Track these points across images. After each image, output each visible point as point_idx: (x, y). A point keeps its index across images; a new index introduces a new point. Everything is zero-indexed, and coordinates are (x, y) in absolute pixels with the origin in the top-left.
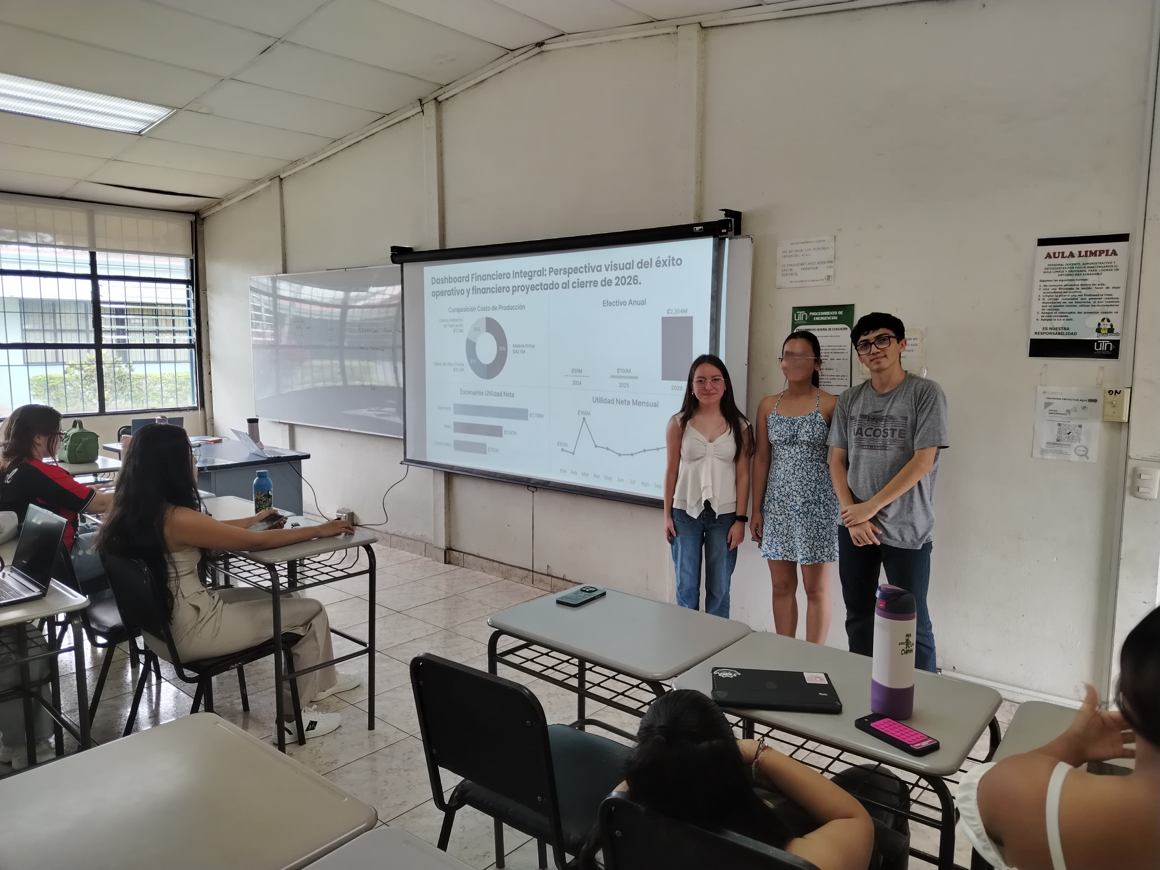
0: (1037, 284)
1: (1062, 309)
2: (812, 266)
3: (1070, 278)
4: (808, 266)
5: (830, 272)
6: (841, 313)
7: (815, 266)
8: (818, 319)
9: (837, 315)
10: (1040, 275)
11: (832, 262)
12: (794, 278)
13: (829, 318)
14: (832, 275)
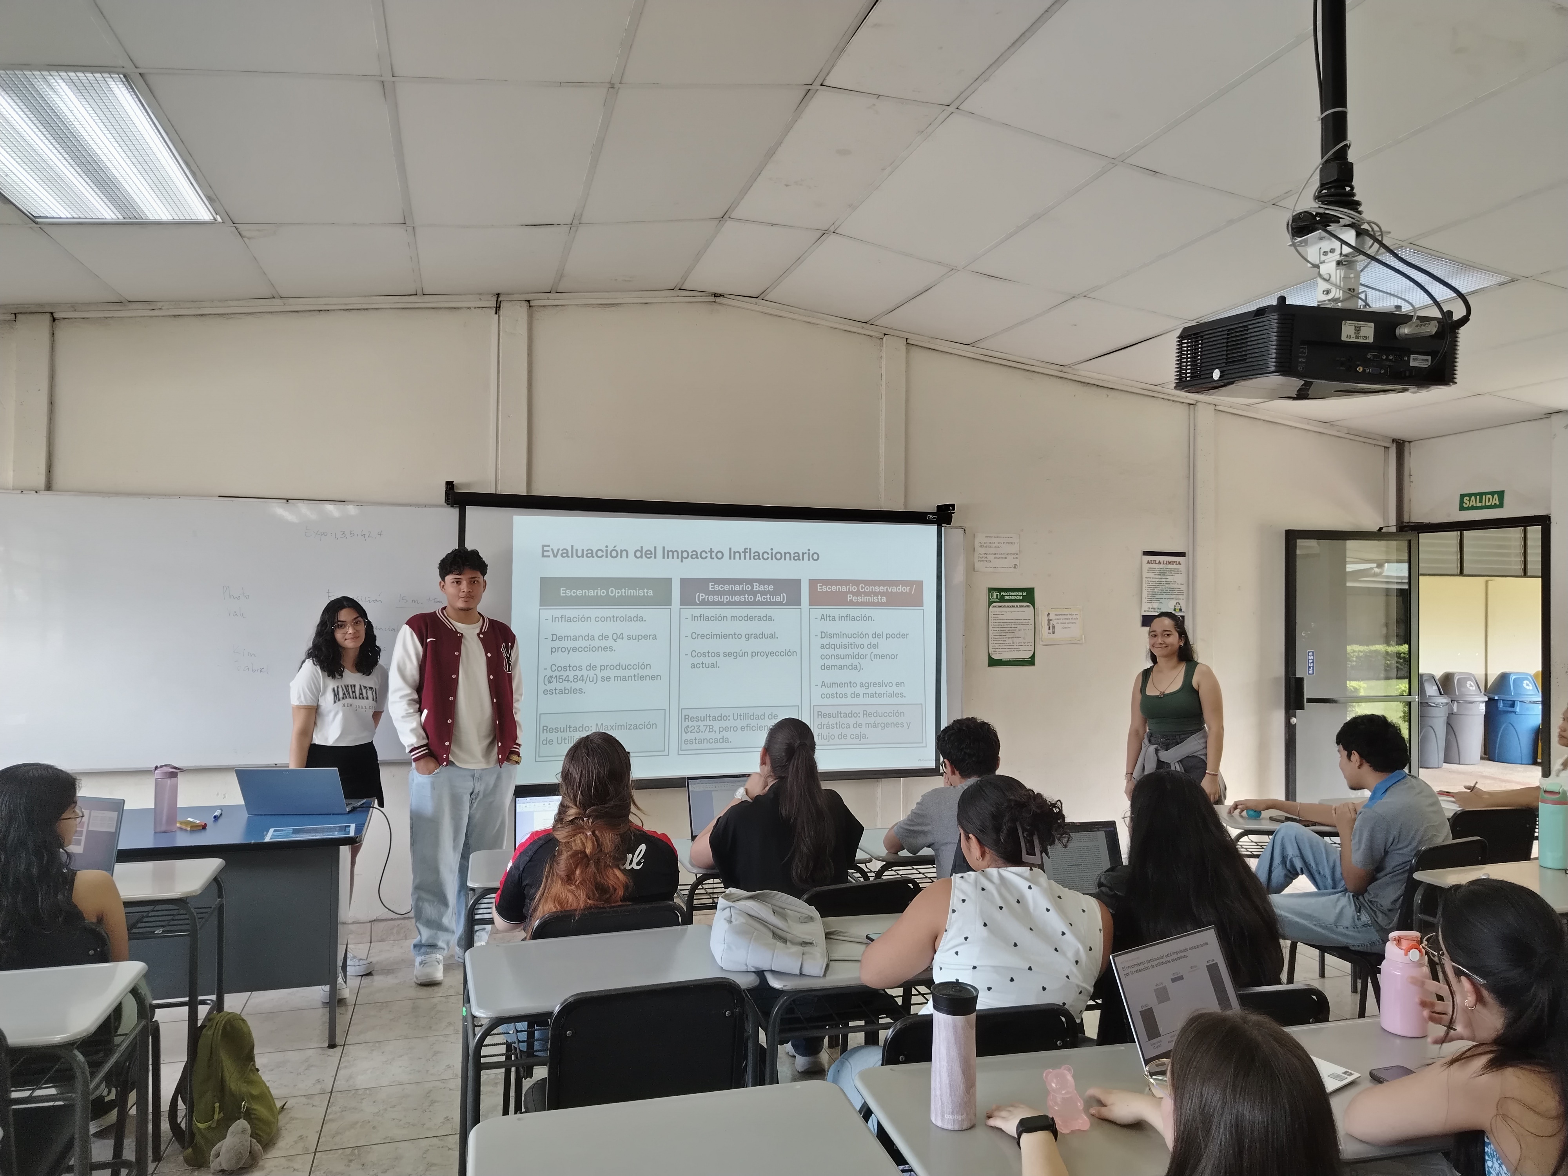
0: (1144, 580)
1: (1157, 596)
2: (1003, 556)
3: (1160, 577)
4: (1000, 556)
5: (1017, 562)
6: (1025, 594)
7: (1005, 556)
8: (1008, 598)
9: (1022, 595)
10: (1145, 575)
11: (1017, 554)
12: (989, 565)
13: (1016, 598)
14: (1018, 564)
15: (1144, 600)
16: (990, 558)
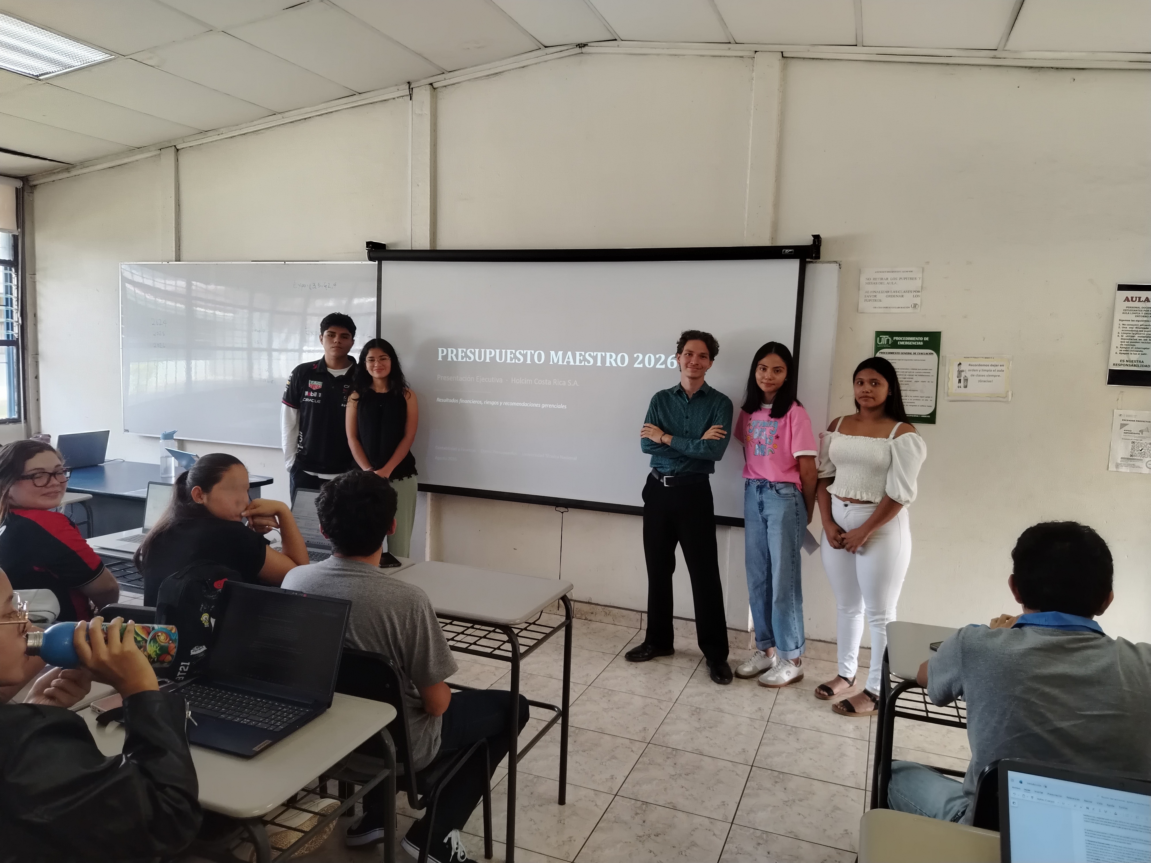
1: (1138, 345)
2: (898, 294)
3: (1145, 319)
4: (894, 294)
5: (917, 301)
6: (927, 339)
7: (901, 294)
8: (902, 343)
9: (923, 341)
10: (1118, 315)
11: (918, 292)
12: (878, 304)
13: (914, 343)
14: (919, 304)
15: (1113, 350)
16: (879, 296)
